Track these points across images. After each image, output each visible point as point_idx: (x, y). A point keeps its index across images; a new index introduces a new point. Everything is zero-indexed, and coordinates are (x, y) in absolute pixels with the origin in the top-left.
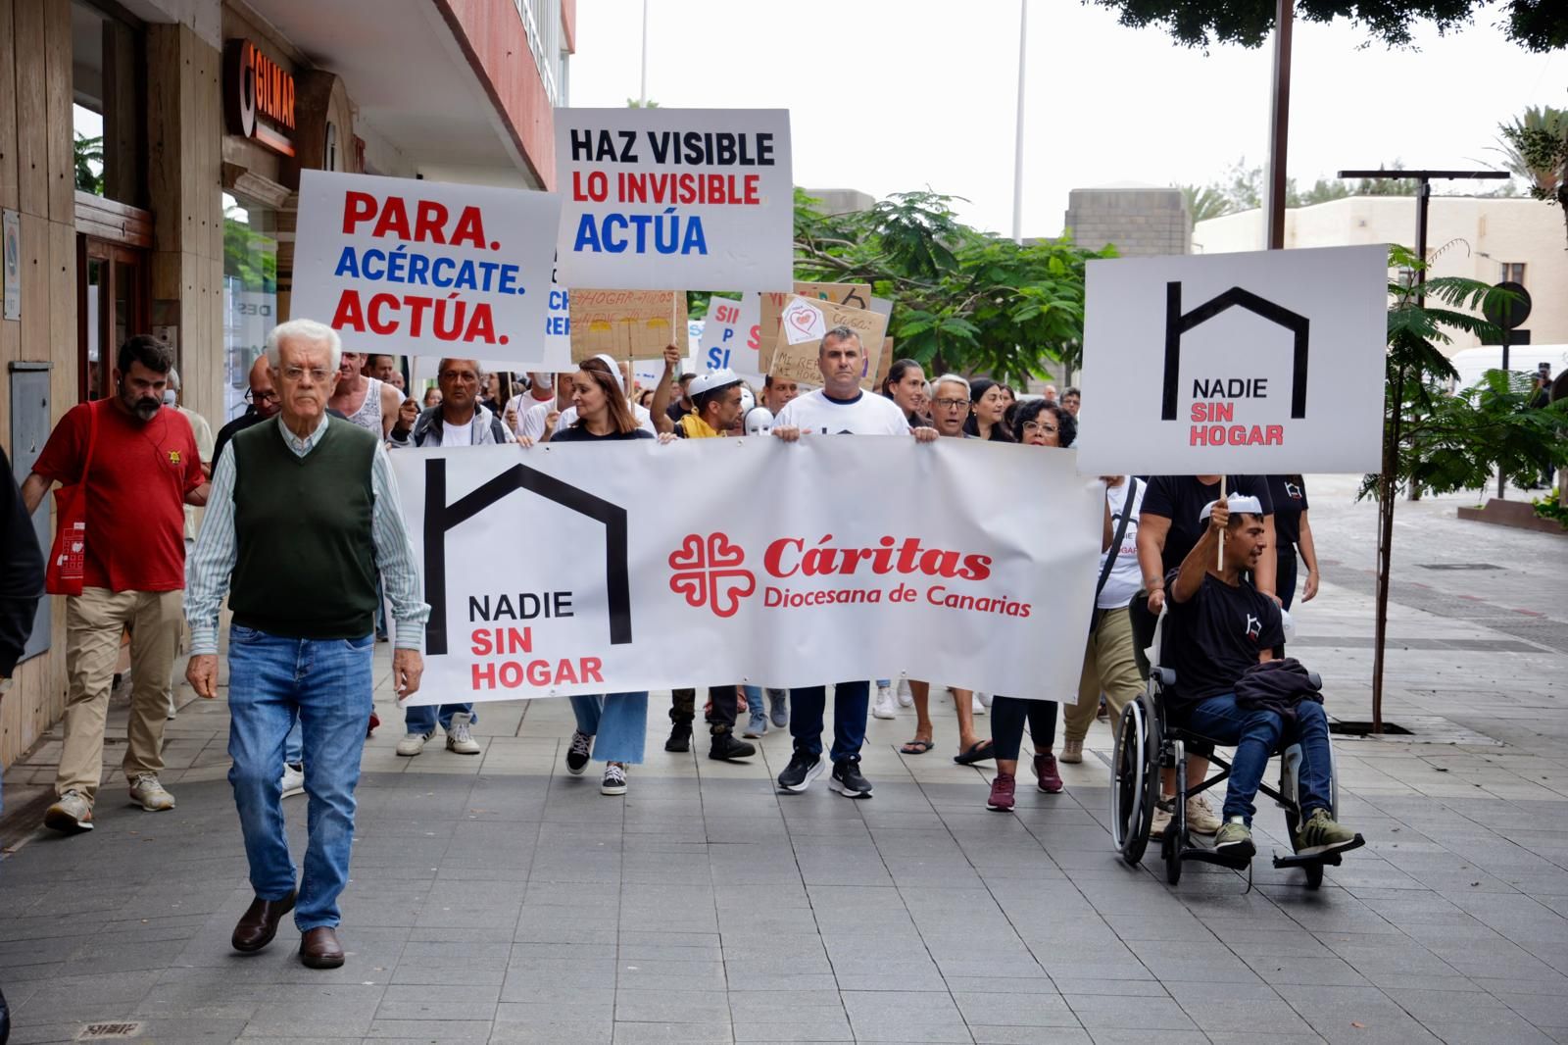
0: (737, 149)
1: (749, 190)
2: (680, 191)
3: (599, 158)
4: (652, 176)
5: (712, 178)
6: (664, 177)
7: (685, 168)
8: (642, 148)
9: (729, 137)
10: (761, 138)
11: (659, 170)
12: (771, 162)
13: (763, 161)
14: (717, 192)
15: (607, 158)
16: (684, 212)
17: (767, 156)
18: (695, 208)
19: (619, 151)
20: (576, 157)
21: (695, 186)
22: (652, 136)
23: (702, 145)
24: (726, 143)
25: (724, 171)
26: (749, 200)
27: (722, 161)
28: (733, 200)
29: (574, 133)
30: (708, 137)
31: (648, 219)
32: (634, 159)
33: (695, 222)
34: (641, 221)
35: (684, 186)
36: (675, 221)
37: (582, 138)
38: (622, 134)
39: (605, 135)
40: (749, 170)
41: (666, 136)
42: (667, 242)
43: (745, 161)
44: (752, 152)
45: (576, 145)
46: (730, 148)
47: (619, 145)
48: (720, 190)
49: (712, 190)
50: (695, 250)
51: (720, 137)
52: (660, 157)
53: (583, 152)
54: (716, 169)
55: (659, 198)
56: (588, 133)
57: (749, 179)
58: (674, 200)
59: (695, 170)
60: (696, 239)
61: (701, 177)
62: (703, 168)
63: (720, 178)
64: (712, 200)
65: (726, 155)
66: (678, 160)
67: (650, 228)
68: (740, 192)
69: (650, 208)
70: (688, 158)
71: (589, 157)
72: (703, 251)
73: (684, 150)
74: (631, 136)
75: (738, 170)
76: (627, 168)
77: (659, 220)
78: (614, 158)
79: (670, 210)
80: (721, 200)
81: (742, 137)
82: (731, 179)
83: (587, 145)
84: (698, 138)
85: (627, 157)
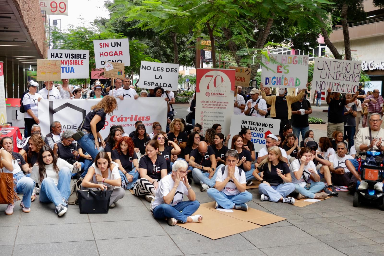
0: (80, 56)
1: (81, 62)
2: (70, 63)
3: (56, 58)
4: (65, 61)
5: (75, 61)
6: (67, 61)
7: (71, 59)
8: (63, 56)
9: (79, 54)
10: (84, 54)
11: (66, 59)
12: (85, 58)
13: (84, 58)
14: (76, 63)
15: (57, 58)
16: (70, 66)
17: (85, 57)
18: (72, 65)
19: (59, 57)
20: (51, 57)
21: (72, 62)
22: (65, 54)
23: (74, 56)
24: (78, 55)
25: (78, 60)
26: (81, 64)
27: (77, 58)
28: (79, 64)
29: (51, 54)
30: (75, 54)
31: (64, 67)
32: (62, 58)
33: (72, 68)
34: (63, 68)
35: (70, 62)
36: (69, 68)
37: (53, 54)
38: (60, 54)
39: (57, 54)
40: (82, 59)
41: (68, 54)
42: (67, 71)
43: (81, 58)
44: (82, 57)
45: (52, 55)
46: (79, 56)
47: (59, 55)
48: (77, 63)
49: (75, 62)
50: (72, 72)
51: (77, 54)
52: (67, 57)
53: (53, 57)
54: (76, 59)
55: (66, 64)
56: (54, 54)
57: (81, 61)
58: (69, 64)
59: (72, 60)
60: (72, 70)
61: (73, 61)
62: (74, 59)
63: (77, 61)
64: (75, 64)
65: (78, 57)
66: (70, 58)
67: (64, 69)
68: (80, 63)
69: (64, 65)
70: (71, 58)
71: (54, 57)
72: (74, 72)
73: (71, 56)
74: (62, 54)
75: (80, 59)
76: (61, 59)
77: (66, 68)
78: (58, 58)
79: (68, 66)
80: (77, 64)
81: (81, 54)
82: (79, 61)
83: (54, 56)
84: (73, 54)
85: (60, 57)
